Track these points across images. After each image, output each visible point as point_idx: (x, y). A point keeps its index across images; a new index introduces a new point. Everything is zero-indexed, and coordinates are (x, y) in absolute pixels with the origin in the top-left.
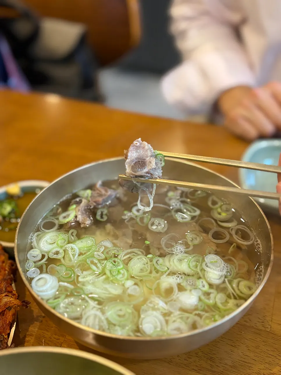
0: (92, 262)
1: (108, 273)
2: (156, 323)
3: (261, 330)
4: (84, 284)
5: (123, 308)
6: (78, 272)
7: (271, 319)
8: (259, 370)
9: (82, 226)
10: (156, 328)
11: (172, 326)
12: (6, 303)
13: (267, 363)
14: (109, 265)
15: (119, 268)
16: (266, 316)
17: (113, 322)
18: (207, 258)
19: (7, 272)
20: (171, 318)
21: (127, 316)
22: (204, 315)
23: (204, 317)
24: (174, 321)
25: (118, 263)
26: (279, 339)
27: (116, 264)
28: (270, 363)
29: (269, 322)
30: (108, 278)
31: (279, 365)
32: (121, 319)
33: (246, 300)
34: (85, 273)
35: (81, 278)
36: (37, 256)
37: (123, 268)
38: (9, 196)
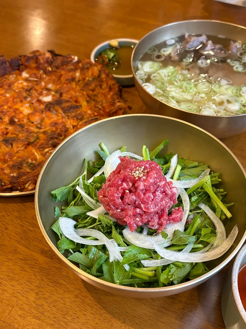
0: (175, 80)
1: (184, 88)
4: (170, 91)
9: (172, 59)
12: (119, 106)
19: (116, 91)
34: (170, 86)
38: (111, 48)
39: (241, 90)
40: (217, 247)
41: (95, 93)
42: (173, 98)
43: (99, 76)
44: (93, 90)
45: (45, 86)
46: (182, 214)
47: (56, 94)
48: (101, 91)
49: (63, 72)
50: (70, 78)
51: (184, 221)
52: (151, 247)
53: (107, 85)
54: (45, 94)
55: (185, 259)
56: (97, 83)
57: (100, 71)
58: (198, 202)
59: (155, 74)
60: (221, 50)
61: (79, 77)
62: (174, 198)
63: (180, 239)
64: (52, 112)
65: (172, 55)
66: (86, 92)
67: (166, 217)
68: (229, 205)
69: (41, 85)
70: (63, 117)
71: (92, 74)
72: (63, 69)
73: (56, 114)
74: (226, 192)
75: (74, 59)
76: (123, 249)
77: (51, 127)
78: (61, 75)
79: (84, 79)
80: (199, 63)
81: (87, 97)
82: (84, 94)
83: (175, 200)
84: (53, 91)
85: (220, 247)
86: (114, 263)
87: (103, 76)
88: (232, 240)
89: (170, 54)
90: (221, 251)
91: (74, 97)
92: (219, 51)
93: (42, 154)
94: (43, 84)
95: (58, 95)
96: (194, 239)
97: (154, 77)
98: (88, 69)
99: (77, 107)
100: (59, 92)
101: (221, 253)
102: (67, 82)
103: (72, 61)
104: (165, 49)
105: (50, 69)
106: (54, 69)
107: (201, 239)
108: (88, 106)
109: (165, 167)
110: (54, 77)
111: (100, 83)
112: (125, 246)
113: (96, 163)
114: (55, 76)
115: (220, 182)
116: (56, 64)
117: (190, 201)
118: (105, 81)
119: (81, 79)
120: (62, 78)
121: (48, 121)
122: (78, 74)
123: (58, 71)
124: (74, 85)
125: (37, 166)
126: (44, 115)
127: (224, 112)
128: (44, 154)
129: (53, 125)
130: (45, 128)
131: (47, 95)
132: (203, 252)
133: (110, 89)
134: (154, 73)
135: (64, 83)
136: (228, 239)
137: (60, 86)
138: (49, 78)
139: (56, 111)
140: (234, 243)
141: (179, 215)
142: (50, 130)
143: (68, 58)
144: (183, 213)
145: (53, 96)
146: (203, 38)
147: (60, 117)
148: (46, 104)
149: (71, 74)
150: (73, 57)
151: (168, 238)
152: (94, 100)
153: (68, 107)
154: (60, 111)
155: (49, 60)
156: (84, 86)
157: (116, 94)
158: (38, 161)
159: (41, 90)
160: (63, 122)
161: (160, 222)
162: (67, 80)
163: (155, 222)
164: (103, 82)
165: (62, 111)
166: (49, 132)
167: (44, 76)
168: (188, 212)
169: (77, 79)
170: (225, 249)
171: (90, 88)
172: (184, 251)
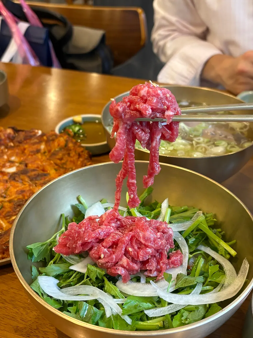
19: (86, 157)
38: (75, 123)
40: (229, 285)
41: (63, 161)
43: (66, 145)
44: (61, 159)
45: (8, 158)
46: (182, 257)
47: (20, 165)
48: (69, 159)
49: (26, 146)
50: (35, 150)
51: (185, 263)
52: (153, 294)
53: (75, 152)
54: (8, 166)
55: (197, 302)
56: (65, 152)
57: (67, 141)
58: (197, 243)
61: (44, 149)
62: (170, 241)
63: (186, 281)
64: (18, 181)
66: (53, 161)
67: (165, 260)
68: (230, 243)
69: (4, 158)
70: (30, 185)
71: (59, 145)
72: (26, 143)
73: (22, 183)
74: (224, 232)
75: (38, 133)
76: (120, 301)
77: (18, 195)
78: (25, 149)
79: (49, 151)
81: (54, 165)
82: (51, 164)
83: (172, 243)
84: (17, 162)
85: (232, 285)
86: (112, 317)
87: (70, 145)
88: (244, 275)
90: (234, 288)
91: (41, 166)
93: (8, 222)
94: (5, 157)
95: (23, 167)
96: (201, 279)
98: (53, 140)
99: (45, 175)
100: (23, 163)
101: (235, 291)
102: (32, 154)
103: (35, 135)
105: (12, 144)
106: (17, 144)
107: (209, 280)
108: (56, 173)
109: (153, 213)
110: (17, 151)
111: (67, 152)
112: (123, 298)
113: (74, 219)
114: (19, 150)
115: (215, 221)
116: (19, 139)
117: (188, 244)
118: (73, 149)
119: (47, 151)
120: (26, 151)
121: (13, 190)
122: (43, 147)
123: (21, 145)
124: (39, 156)
125: (4, 235)
126: (8, 185)
128: (11, 221)
129: (20, 193)
130: (10, 196)
131: (10, 167)
132: (214, 293)
133: (80, 156)
135: (29, 155)
136: (239, 275)
137: (25, 157)
138: (12, 151)
139: (22, 180)
140: (246, 279)
141: (179, 257)
142: (16, 197)
143: (31, 132)
144: (183, 255)
145: (18, 167)
147: (27, 185)
148: (10, 174)
149: (36, 146)
150: (36, 131)
151: (172, 281)
152: (63, 168)
153: (35, 175)
154: (27, 179)
155: (11, 136)
156: (51, 156)
157: (86, 159)
158: (4, 229)
159: (3, 163)
160: (30, 190)
161: (159, 267)
162: (32, 152)
163: (154, 266)
164: (70, 150)
165: (29, 179)
166: (16, 199)
167: (6, 150)
168: (187, 255)
169: (42, 151)
170: (239, 286)
171: (58, 157)
172: (193, 294)
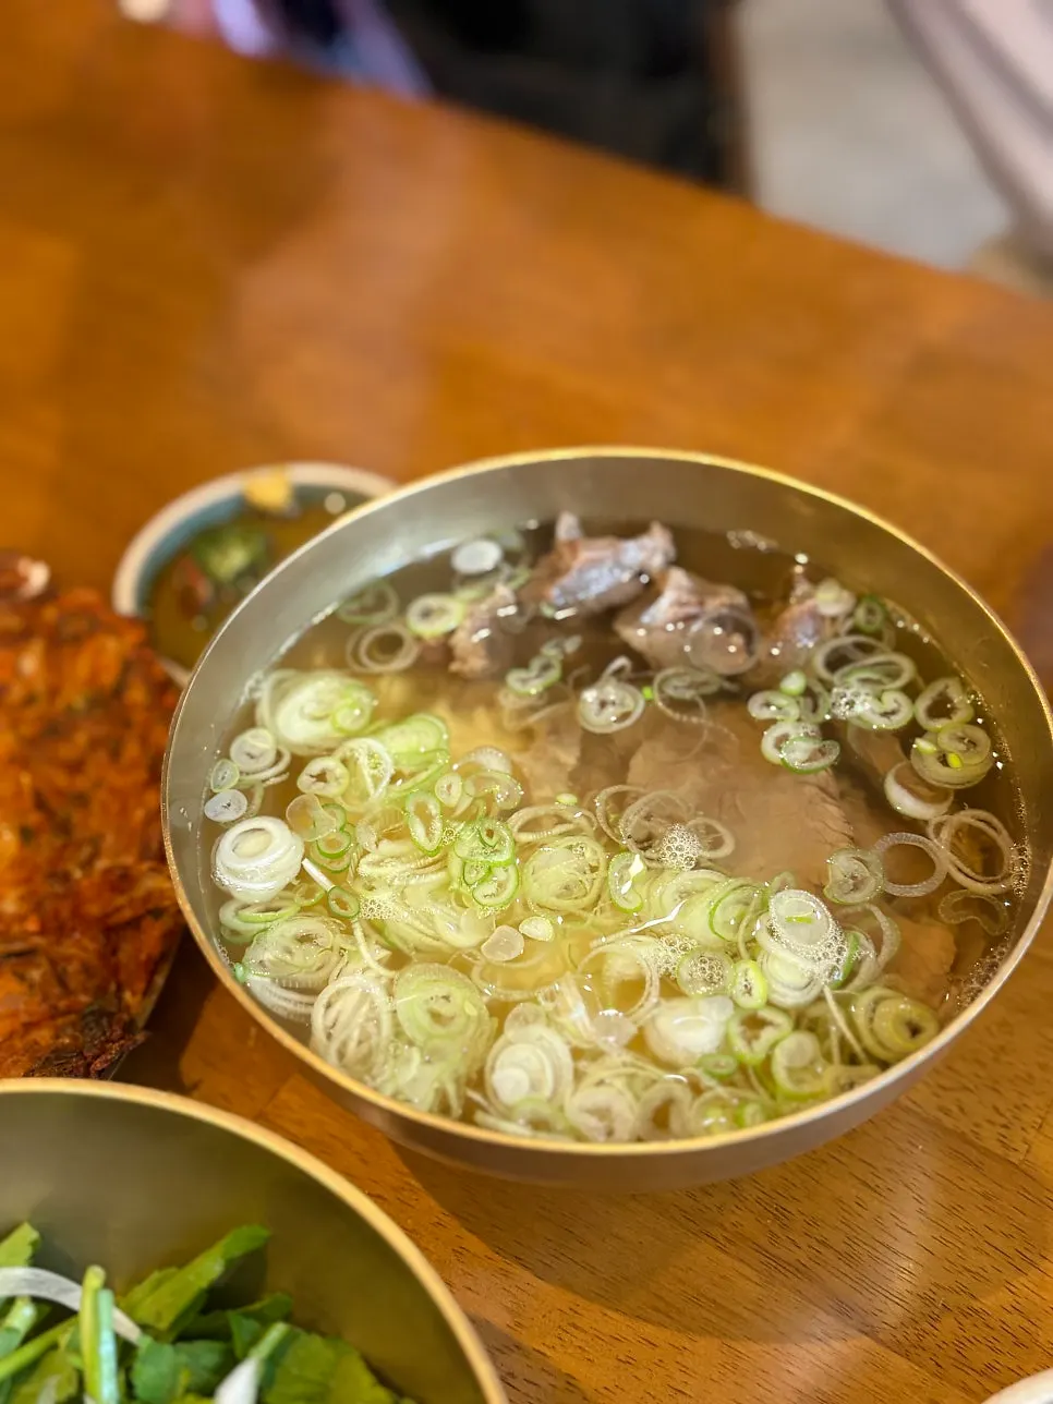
1: (455, 867)
2: (543, 1070)
3: (987, 1152)
5: (458, 995)
6: (367, 838)
7: (1039, 1121)
8: (934, 1289)
9: (455, 666)
10: (535, 1086)
11: (590, 1096)
12: (149, 896)
13: (969, 1271)
14: (468, 841)
15: (496, 858)
16: (1025, 1105)
17: (409, 1032)
18: (780, 901)
20: (595, 1071)
21: (460, 1021)
22: (710, 1088)
23: (707, 1095)
24: (601, 1083)
25: (501, 840)
26: (1045, 1200)
27: (491, 842)
28: (982, 1273)
29: (1029, 1130)
30: (446, 885)
31: (1012, 1288)
32: (439, 1030)
33: (884, 1066)
35: (369, 864)
36: (262, 755)
37: (507, 863)
39: (764, 907)
42: (377, 928)
43: (118, 692)
44: (75, 767)
48: (111, 775)
56: (101, 731)
59: (330, 763)
60: (733, 624)
61: (32, 680)
65: (460, 641)
66: (34, 773)
71: (93, 676)
75: (29, 579)
79: (54, 694)
80: (585, 701)
81: (29, 805)
82: (17, 790)
87: (137, 694)
89: (452, 633)
92: (718, 631)
97: (321, 777)
104: (432, 601)
111: (115, 733)
118: (140, 724)
122: (30, 663)
127: (625, 1065)
134: (330, 752)
146: (651, 549)
150: (26, 566)
152: (62, 827)
164: (127, 724)
169: (18, 694)
171: (67, 751)
